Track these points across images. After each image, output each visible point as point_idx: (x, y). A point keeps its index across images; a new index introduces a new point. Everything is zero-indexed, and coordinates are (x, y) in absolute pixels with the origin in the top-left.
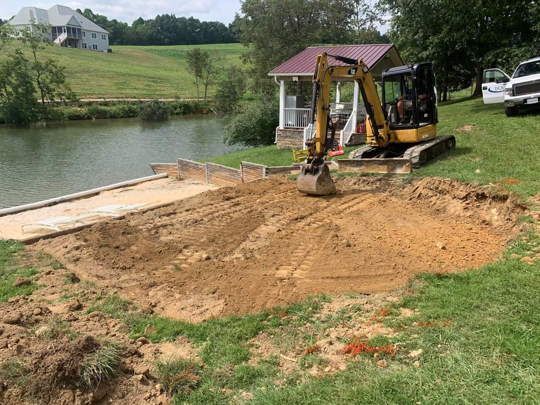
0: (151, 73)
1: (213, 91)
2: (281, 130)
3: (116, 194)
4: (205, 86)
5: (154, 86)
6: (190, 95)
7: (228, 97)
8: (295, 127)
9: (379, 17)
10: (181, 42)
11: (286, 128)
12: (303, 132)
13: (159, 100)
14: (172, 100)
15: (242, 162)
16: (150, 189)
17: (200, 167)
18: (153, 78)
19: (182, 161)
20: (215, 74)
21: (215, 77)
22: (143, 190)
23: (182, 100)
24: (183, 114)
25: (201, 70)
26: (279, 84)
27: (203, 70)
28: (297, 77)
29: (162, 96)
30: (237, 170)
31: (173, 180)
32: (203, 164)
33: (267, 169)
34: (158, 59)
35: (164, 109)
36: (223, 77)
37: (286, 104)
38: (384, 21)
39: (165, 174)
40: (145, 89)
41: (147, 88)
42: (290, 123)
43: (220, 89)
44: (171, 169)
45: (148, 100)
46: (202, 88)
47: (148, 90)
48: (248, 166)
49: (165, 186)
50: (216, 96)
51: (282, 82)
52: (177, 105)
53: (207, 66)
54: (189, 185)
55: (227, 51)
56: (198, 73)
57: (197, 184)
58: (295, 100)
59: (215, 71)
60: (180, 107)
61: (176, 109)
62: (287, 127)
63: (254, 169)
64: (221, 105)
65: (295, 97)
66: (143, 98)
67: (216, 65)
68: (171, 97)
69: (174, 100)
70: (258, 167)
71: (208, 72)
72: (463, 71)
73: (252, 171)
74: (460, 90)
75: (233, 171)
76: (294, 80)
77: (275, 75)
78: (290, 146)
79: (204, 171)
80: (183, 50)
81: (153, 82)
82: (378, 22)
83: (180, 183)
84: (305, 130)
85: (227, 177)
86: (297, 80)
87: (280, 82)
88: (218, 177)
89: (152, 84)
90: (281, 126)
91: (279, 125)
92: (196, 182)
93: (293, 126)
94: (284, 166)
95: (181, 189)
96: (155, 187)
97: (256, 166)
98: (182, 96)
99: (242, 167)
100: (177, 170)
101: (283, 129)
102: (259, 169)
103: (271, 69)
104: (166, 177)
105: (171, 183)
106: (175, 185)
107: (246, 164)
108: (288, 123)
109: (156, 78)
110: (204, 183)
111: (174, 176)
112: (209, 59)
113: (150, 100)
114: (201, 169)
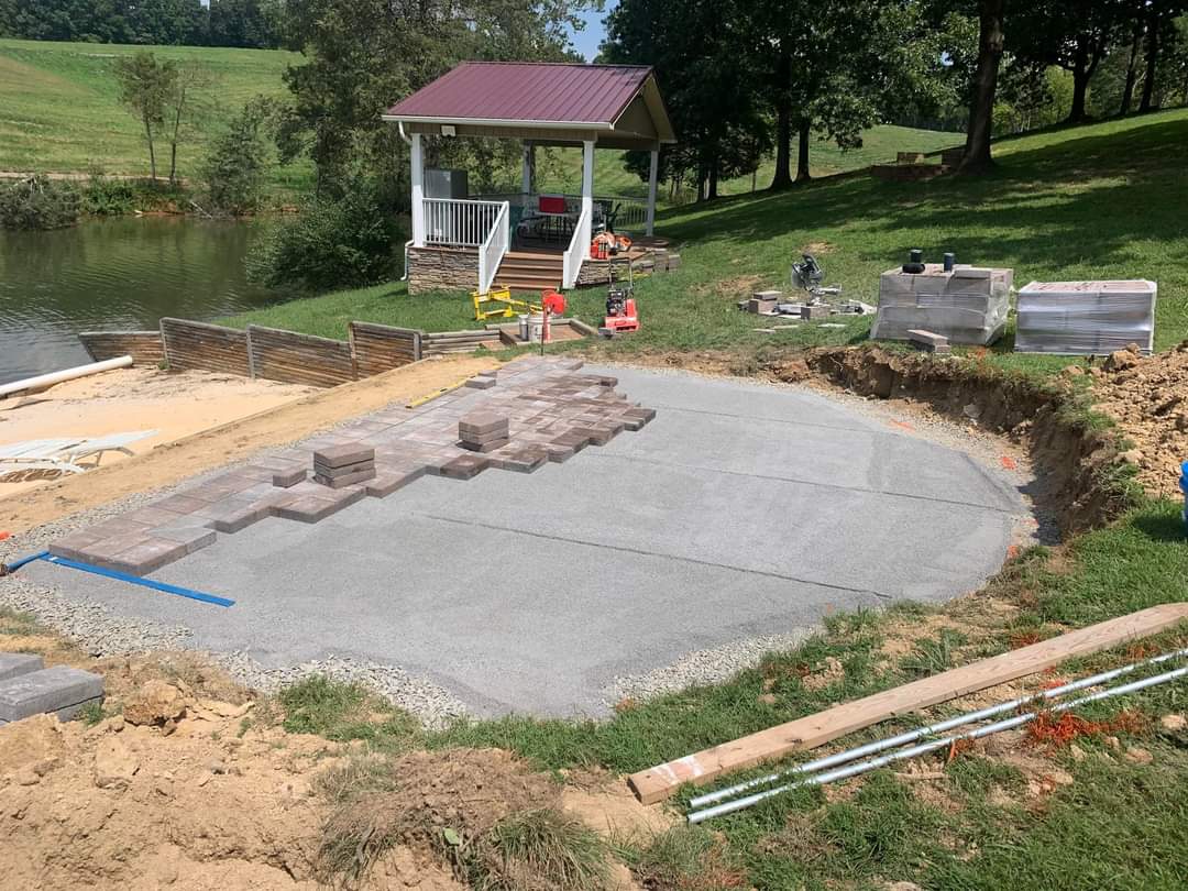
1: (194, 157)
2: (417, 250)
3: (5, 414)
4: (171, 146)
5: (25, 139)
7: (234, 172)
8: (450, 243)
9: (570, 11)
11: (428, 244)
12: (478, 254)
13: (51, 177)
14: (83, 177)
15: (355, 323)
16: (97, 396)
18: (22, 120)
19: (177, 325)
20: (196, 118)
21: (197, 124)
22: (80, 401)
23: (108, 178)
24: (115, 214)
25: (160, 106)
26: (408, 141)
27: (166, 105)
28: (453, 128)
29: (57, 166)
30: (341, 342)
31: (154, 371)
32: (239, 332)
33: (425, 338)
34: (25, 73)
35: (65, 198)
36: (219, 125)
37: (428, 190)
38: (581, 23)
39: (127, 359)
41: (6, 144)
42: (438, 233)
43: (212, 154)
44: (144, 346)
45: (16, 175)
46: (162, 150)
47: (12, 148)
48: (369, 333)
49: (139, 389)
50: (204, 171)
51: (416, 138)
52: (97, 191)
53: (174, 97)
54: (205, 384)
55: (212, 65)
56: (152, 113)
57: (226, 381)
58: (449, 179)
59: (197, 109)
60: (108, 196)
61: (95, 199)
62: (430, 241)
63: (389, 341)
65: (449, 174)
67: (196, 95)
68: (80, 171)
69: (89, 176)
70: (398, 335)
71: (179, 111)
72: (743, 138)
73: (384, 345)
74: (739, 177)
75: (327, 345)
76: (444, 134)
77: (401, 119)
78: (441, 286)
79: (243, 348)
80: (92, 55)
81: (21, 128)
82: (569, 22)
83: (175, 381)
84: (482, 250)
85: (312, 359)
86: (453, 135)
87: (410, 137)
88: (283, 363)
89: (21, 134)
90: (419, 239)
91: (411, 239)
92: (219, 375)
93: (447, 240)
94: (465, 332)
95: (187, 393)
96: (110, 392)
97: (393, 331)
98: (108, 167)
99: (355, 335)
100: (160, 346)
101: (422, 246)
102: (401, 338)
103: (390, 105)
104: (130, 366)
105: (148, 380)
106: (164, 384)
107: (365, 326)
108: (433, 232)
109: (29, 121)
110: (242, 378)
111: (154, 363)
112: (178, 80)
113: (23, 175)
114: (233, 343)
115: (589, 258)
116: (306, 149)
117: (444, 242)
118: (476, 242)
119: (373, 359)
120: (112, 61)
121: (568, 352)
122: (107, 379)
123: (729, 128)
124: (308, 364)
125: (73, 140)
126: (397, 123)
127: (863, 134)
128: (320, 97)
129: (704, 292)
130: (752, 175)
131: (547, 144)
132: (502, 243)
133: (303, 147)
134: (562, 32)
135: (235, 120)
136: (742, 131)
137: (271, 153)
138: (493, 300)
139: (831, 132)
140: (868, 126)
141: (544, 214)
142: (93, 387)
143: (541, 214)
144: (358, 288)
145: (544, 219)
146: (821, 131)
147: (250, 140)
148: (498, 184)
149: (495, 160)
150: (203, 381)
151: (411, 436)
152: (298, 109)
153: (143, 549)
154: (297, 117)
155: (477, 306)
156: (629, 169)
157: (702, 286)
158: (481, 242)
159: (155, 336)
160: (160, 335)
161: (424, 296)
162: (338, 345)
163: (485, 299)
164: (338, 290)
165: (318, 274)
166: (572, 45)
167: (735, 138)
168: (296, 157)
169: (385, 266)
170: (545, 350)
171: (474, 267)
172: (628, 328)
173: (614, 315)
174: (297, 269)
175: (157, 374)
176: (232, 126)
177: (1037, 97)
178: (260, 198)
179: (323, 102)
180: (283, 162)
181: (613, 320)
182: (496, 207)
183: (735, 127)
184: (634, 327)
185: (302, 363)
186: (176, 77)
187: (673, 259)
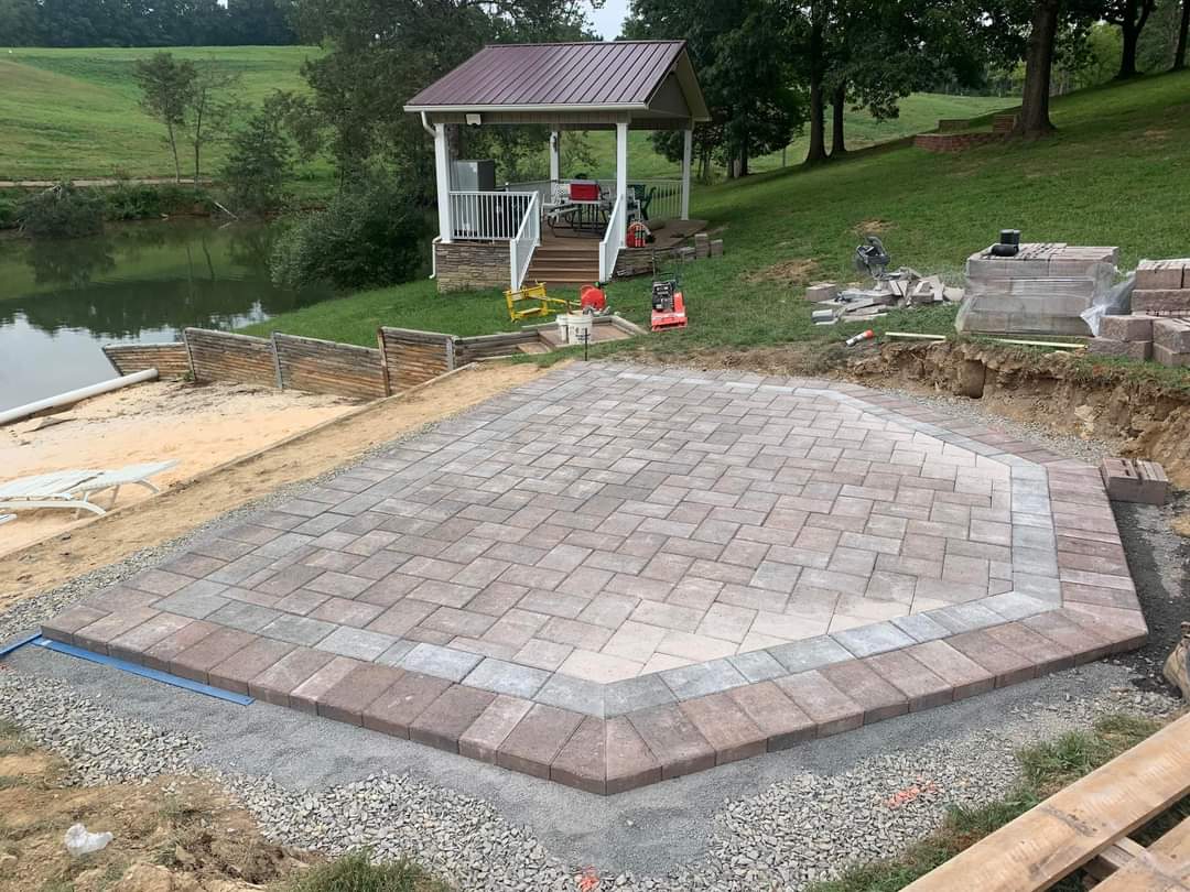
0: (40, 114)
1: (216, 157)
2: (443, 246)
3: (27, 437)
4: (194, 148)
5: (52, 148)
6: (154, 171)
7: (257, 171)
8: (478, 238)
10: (107, 40)
11: (456, 240)
12: (508, 249)
13: (77, 184)
14: (109, 182)
15: (384, 328)
16: (121, 414)
17: (256, 346)
18: (48, 128)
19: (201, 335)
20: (217, 118)
21: (218, 124)
22: (104, 420)
23: (134, 183)
24: (142, 219)
25: (180, 107)
26: (431, 130)
27: (186, 106)
28: (479, 116)
29: (81, 173)
30: (370, 349)
31: (179, 384)
32: (264, 340)
33: (458, 343)
34: (50, 80)
35: (91, 205)
36: (240, 124)
37: (454, 183)
39: (151, 372)
40: (30, 157)
41: (34, 153)
42: (467, 227)
43: (234, 153)
44: (167, 358)
45: (42, 184)
46: (185, 152)
47: (39, 157)
48: (399, 339)
49: (165, 404)
50: (228, 171)
51: (440, 128)
52: (123, 196)
53: (195, 98)
55: (230, 64)
56: (174, 114)
57: (253, 392)
58: (475, 170)
59: (217, 109)
60: (134, 201)
61: (122, 205)
62: (458, 237)
63: (420, 346)
64: (240, 193)
65: (476, 164)
66: (26, 179)
67: (218, 97)
68: (106, 177)
69: (115, 182)
70: (430, 341)
71: (200, 111)
72: (773, 113)
73: (416, 351)
74: (769, 153)
75: (356, 353)
76: (470, 123)
77: (423, 109)
78: (471, 283)
79: (268, 358)
80: (115, 59)
81: (50, 137)
83: (200, 396)
84: (513, 243)
85: (341, 368)
86: (479, 123)
87: (433, 128)
88: (311, 372)
89: (48, 143)
90: (445, 236)
91: (438, 234)
92: (246, 386)
93: (476, 234)
94: (500, 334)
95: (213, 407)
96: (134, 409)
97: (424, 337)
98: (134, 172)
99: (384, 342)
100: (185, 358)
101: (448, 242)
102: (433, 343)
103: (412, 96)
104: (156, 379)
105: (174, 393)
106: (189, 398)
107: (394, 332)
108: (460, 226)
109: (55, 129)
110: (269, 388)
111: (179, 375)
112: (198, 80)
113: (49, 183)
114: (259, 352)
115: (624, 247)
116: (328, 144)
117: (473, 238)
118: (506, 235)
119: (405, 367)
120: (134, 65)
121: (615, 355)
122: (132, 394)
123: (758, 103)
124: (338, 373)
125: (98, 146)
126: (419, 113)
127: (901, 103)
128: (340, 90)
129: (755, 280)
130: (782, 151)
131: (571, 127)
132: (533, 235)
133: (323, 143)
134: (580, 12)
135: (256, 119)
136: (771, 105)
137: (293, 150)
138: (528, 298)
139: (865, 102)
140: (904, 94)
141: (574, 202)
142: (117, 403)
143: (571, 202)
144: (385, 287)
145: (576, 208)
146: (855, 101)
147: (272, 138)
148: (523, 172)
149: (519, 147)
150: (229, 394)
151: (452, 467)
152: (318, 104)
153: (147, 628)
154: (317, 112)
155: (510, 306)
156: (657, 150)
157: (752, 273)
158: (511, 236)
159: (178, 347)
160: (184, 346)
161: (453, 294)
162: (367, 352)
163: (519, 297)
164: (365, 291)
165: (345, 274)
166: (592, 24)
167: (764, 113)
168: (317, 153)
169: (412, 262)
170: (589, 353)
171: (505, 261)
172: (676, 324)
173: (660, 311)
174: (323, 269)
175: (182, 387)
176: (252, 124)
177: (1080, 56)
178: (284, 196)
179: (344, 96)
180: (305, 159)
181: (661, 316)
182: (526, 198)
183: (764, 102)
184: (683, 324)
185: (331, 372)
186: (195, 76)
187: (716, 244)
